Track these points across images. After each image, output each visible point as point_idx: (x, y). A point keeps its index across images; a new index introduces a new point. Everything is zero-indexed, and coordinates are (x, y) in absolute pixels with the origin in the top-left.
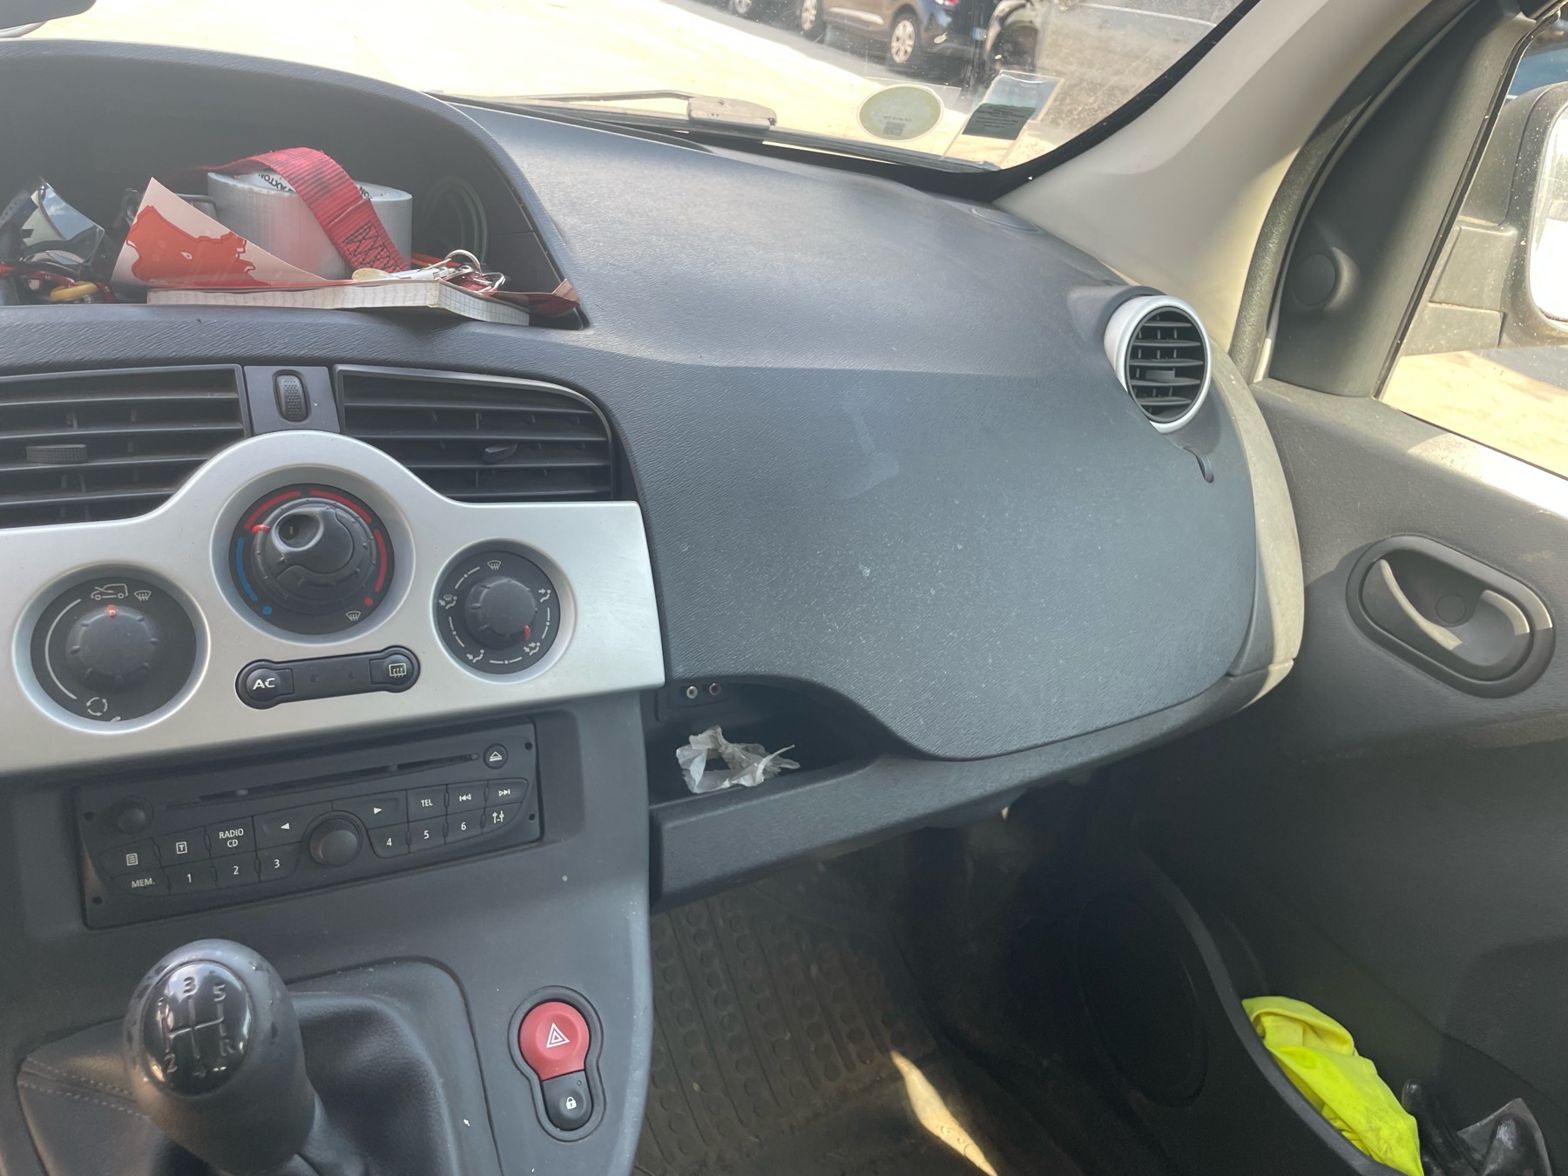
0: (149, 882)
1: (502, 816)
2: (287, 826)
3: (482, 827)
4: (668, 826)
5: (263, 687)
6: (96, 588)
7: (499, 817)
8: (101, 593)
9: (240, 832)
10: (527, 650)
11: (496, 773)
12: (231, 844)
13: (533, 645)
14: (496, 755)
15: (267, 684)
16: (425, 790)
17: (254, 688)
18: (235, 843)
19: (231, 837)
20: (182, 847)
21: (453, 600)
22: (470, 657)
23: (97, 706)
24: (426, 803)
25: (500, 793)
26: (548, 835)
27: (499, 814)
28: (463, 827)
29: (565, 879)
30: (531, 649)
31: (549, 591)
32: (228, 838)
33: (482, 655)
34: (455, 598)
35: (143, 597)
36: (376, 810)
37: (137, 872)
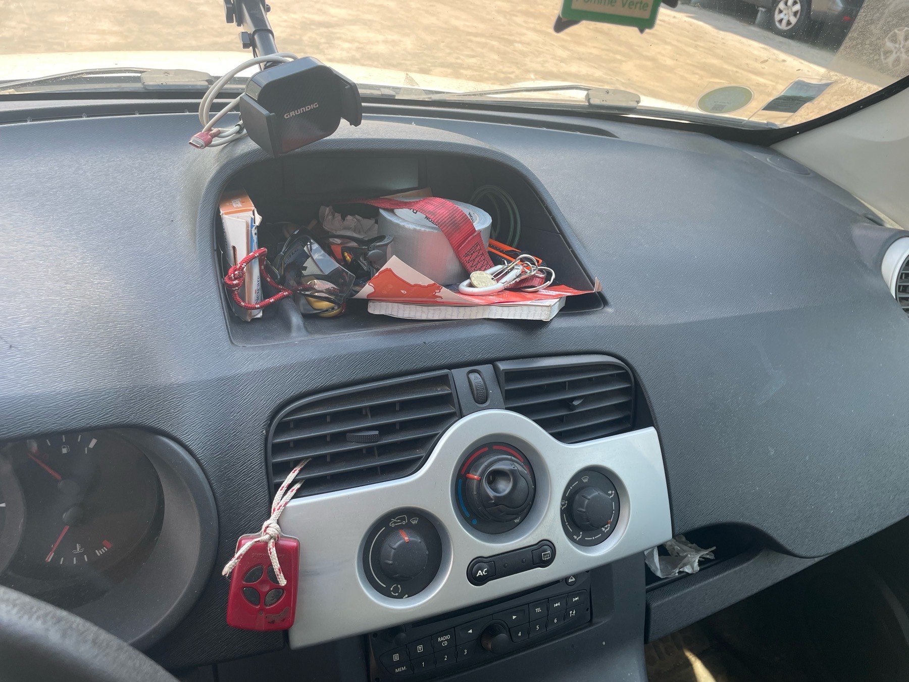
0: (404, 668)
1: (574, 612)
2: (471, 631)
3: (564, 620)
4: (654, 605)
5: (482, 575)
6: (392, 519)
7: (572, 613)
8: (395, 523)
9: (448, 637)
10: (603, 529)
11: (571, 588)
12: (444, 644)
13: (606, 526)
14: (572, 578)
15: (484, 573)
16: (537, 603)
17: (477, 576)
18: (446, 643)
19: (444, 640)
20: (420, 648)
21: (565, 503)
22: (575, 537)
23: (396, 590)
24: (538, 610)
25: (574, 600)
26: (594, 620)
27: (573, 612)
28: (555, 621)
29: (604, 643)
30: (606, 529)
31: (613, 492)
32: (442, 641)
33: (581, 536)
34: (566, 502)
35: (414, 522)
36: (514, 617)
37: (399, 664)
